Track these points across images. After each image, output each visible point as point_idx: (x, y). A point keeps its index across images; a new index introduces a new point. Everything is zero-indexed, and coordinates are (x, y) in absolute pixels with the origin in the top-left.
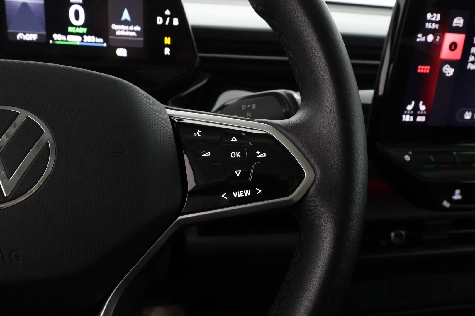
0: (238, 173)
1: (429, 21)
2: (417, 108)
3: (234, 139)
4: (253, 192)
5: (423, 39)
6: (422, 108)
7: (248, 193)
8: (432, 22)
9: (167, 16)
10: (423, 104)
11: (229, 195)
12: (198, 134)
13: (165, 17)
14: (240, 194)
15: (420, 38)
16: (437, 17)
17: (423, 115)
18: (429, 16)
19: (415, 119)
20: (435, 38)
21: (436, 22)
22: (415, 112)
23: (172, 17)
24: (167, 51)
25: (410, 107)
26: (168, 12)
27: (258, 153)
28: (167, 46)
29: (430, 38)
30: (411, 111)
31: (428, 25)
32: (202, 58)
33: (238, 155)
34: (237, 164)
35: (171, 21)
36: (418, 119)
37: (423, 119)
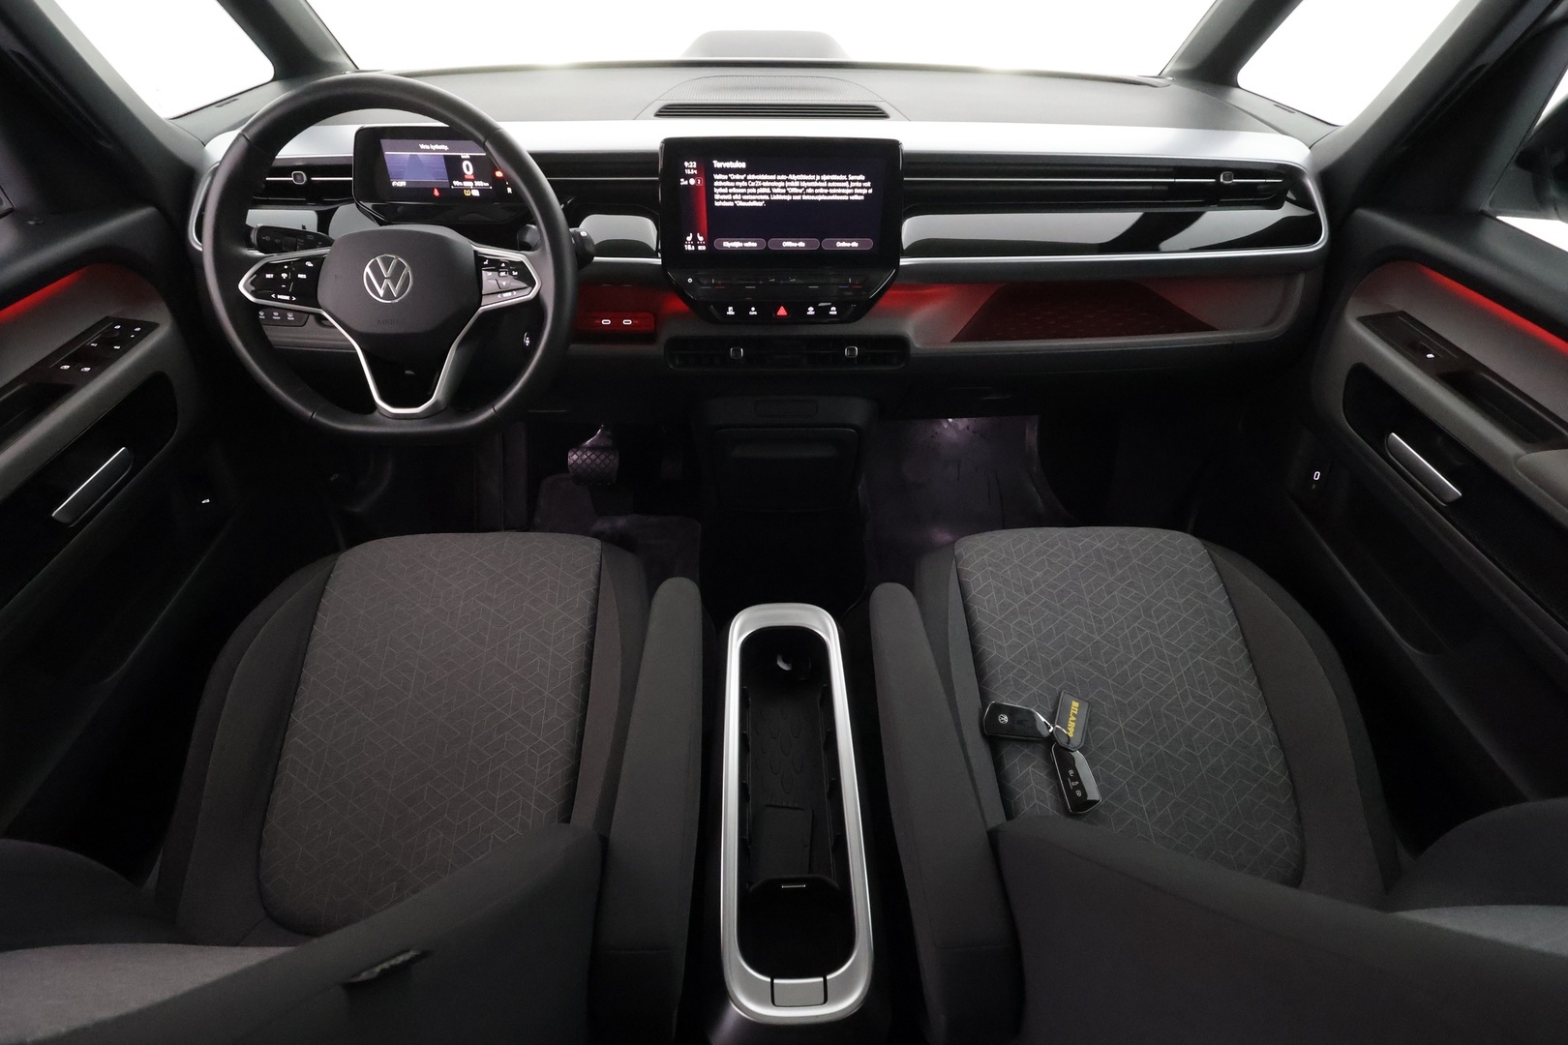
1: (688, 168)
2: (695, 239)
4: (512, 293)
5: (686, 183)
6: (701, 239)
7: (510, 294)
8: (691, 169)
10: (700, 236)
11: (502, 296)
12: (486, 262)
14: (506, 295)
15: (683, 182)
16: (693, 164)
17: (703, 245)
18: (686, 164)
19: (696, 248)
20: (697, 181)
21: (694, 169)
22: (695, 241)
24: (509, 190)
25: (689, 238)
29: (692, 182)
30: (691, 241)
31: (688, 172)
36: (700, 248)
37: (704, 248)
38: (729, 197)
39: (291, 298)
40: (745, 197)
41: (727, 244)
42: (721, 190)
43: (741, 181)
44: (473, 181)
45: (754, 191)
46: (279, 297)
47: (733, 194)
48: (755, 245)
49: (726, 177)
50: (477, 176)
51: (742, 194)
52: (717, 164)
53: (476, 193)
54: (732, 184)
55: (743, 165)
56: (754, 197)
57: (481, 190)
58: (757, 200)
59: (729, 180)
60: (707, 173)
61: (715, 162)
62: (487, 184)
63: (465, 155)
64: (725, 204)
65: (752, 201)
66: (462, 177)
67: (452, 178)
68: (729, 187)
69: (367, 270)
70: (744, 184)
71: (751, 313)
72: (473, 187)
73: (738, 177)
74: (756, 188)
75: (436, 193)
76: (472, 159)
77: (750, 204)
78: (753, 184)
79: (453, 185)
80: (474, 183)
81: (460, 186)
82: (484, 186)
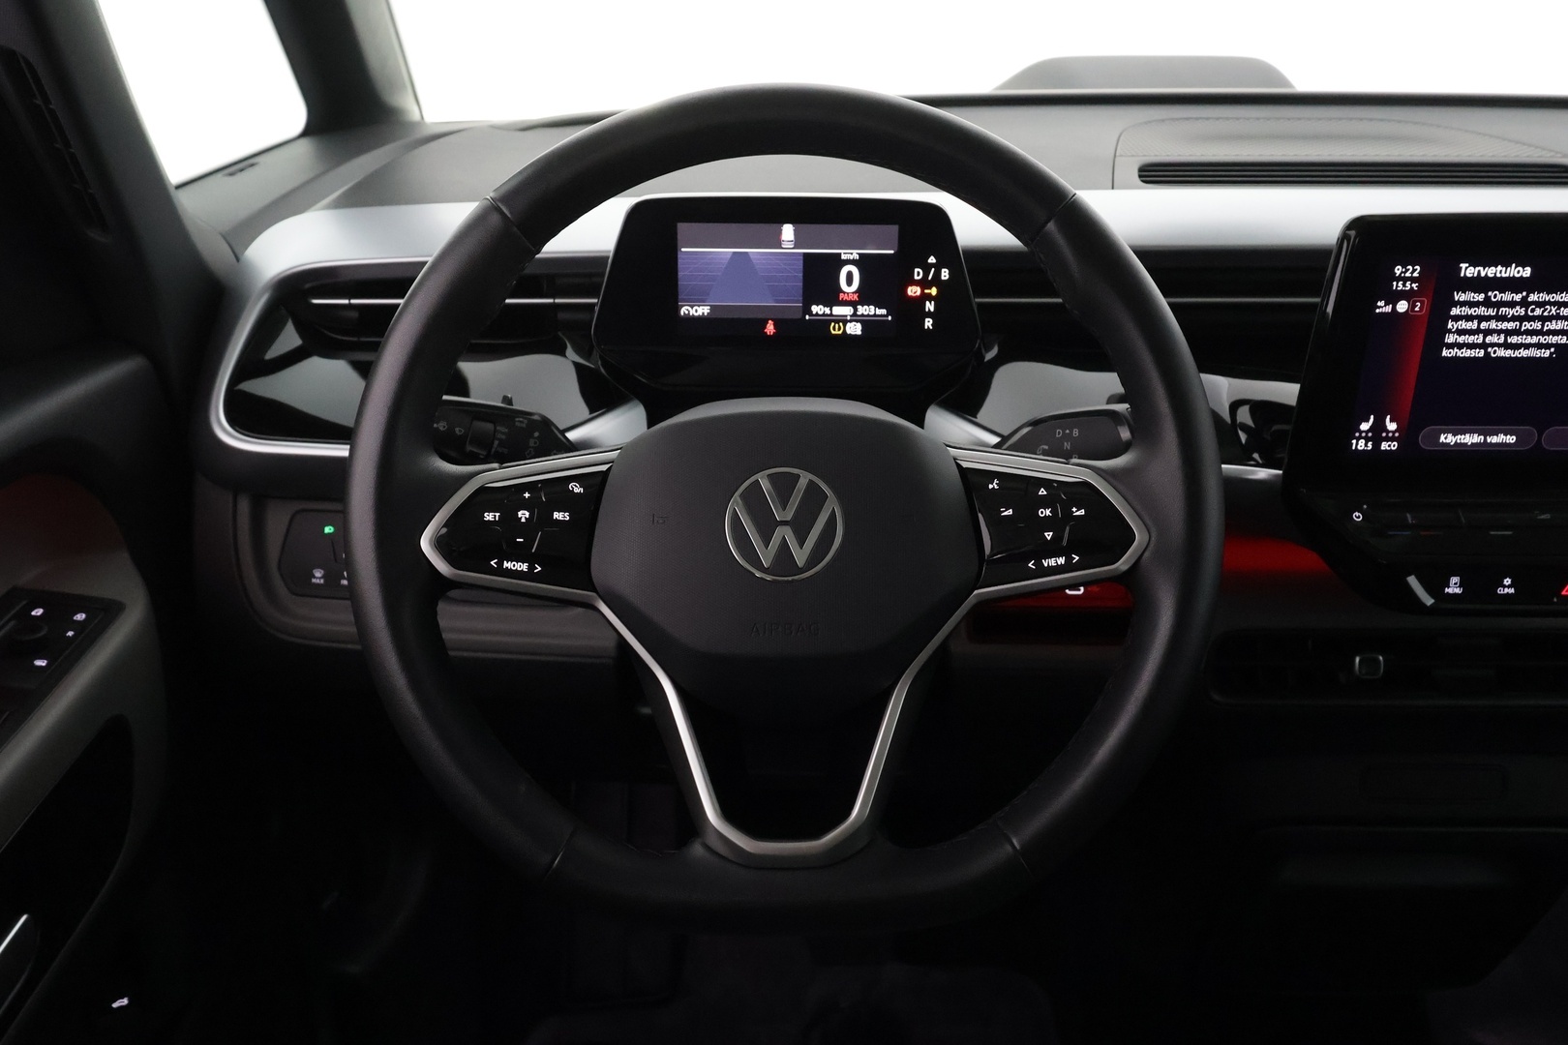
0: (1049, 535)
1: (1399, 279)
2: (1379, 428)
3: (1043, 492)
4: (1069, 559)
5: (1389, 309)
6: (1392, 426)
7: (1061, 561)
8: (1405, 280)
9: (932, 265)
10: (1391, 421)
11: (1039, 564)
12: (994, 485)
13: (926, 268)
14: (1052, 562)
15: (1383, 307)
16: (1414, 271)
17: (1392, 439)
18: (1398, 270)
19: (1376, 446)
20: (1412, 306)
21: (1413, 280)
22: (1378, 433)
23: (938, 267)
24: (928, 323)
25: (1365, 426)
26: (932, 260)
27: (1074, 509)
28: (929, 314)
29: (1402, 306)
30: (1367, 432)
31: (1397, 286)
32: (980, 305)
33: (1048, 512)
34: (1047, 524)
35: (938, 274)
36: (1384, 446)
37: (1394, 446)
38: (1478, 338)
39: (531, 568)
40: (1513, 340)
41: (1448, 439)
42: (1463, 325)
43: (1512, 304)
44: (853, 304)
45: (1537, 325)
46: (507, 565)
47: (1488, 332)
48: (1511, 439)
49: (1481, 297)
50: (865, 296)
51: (1508, 333)
52: (1468, 271)
53: (855, 329)
54: (1491, 312)
55: (1527, 272)
56: (1534, 340)
57: (867, 323)
58: (1539, 346)
59: (1487, 303)
60: (1440, 289)
61: (1463, 266)
62: (884, 311)
63: (848, 254)
64: (1467, 353)
65: (1527, 346)
66: (833, 297)
67: (809, 301)
68: (1481, 319)
69: (736, 505)
70: (1520, 311)
71: (1501, 591)
72: (849, 319)
73: (1507, 297)
74: (1543, 319)
75: (770, 328)
76: (862, 262)
77: (1524, 353)
78: (1538, 312)
79: (811, 314)
80: (856, 310)
81: (824, 315)
82: (875, 315)
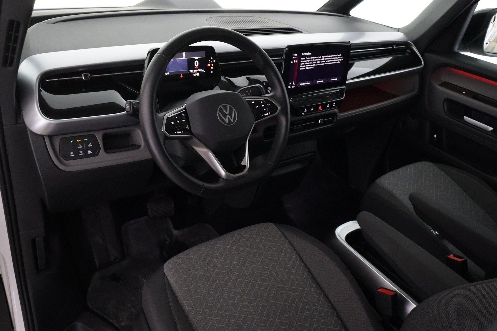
0: (265, 110)
2: (292, 83)
3: (262, 102)
4: (269, 113)
5: (293, 62)
6: (294, 83)
8: (295, 56)
9: (212, 59)
11: (264, 115)
12: (253, 102)
13: (211, 60)
14: (266, 115)
19: (292, 87)
20: (296, 61)
21: (296, 56)
22: (292, 85)
23: (213, 60)
24: (212, 72)
25: (290, 84)
26: (212, 58)
27: (268, 105)
28: (212, 70)
31: (294, 58)
33: (264, 106)
34: (264, 108)
35: (213, 61)
36: (293, 87)
38: (304, 66)
39: (182, 132)
40: (309, 66)
41: (301, 84)
42: (303, 64)
43: (308, 60)
44: (197, 69)
45: (311, 63)
46: (178, 132)
47: (306, 65)
48: (309, 83)
49: (305, 59)
50: (200, 67)
51: (308, 64)
52: (303, 54)
53: (198, 74)
54: (306, 61)
55: (310, 54)
56: (311, 65)
57: (200, 73)
58: (312, 66)
59: (306, 60)
60: (300, 57)
61: (302, 53)
62: (203, 70)
63: (196, 58)
64: (303, 69)
65: (311, 67)
66: (193, 68)
67: (189, 69)
68: (305, 62)
69: (218, 113)
70: (309, 61)
71: (311, 110)
72: (197, 72)
73: (308, 58)
74: (313, 62)
75: (182, 76)
76: (199, 60)
77: (310, 68)
78: (312, 60)
79: (189, 72)
80: (198, 70)
81: (192, 72)
82: (202, 71)
